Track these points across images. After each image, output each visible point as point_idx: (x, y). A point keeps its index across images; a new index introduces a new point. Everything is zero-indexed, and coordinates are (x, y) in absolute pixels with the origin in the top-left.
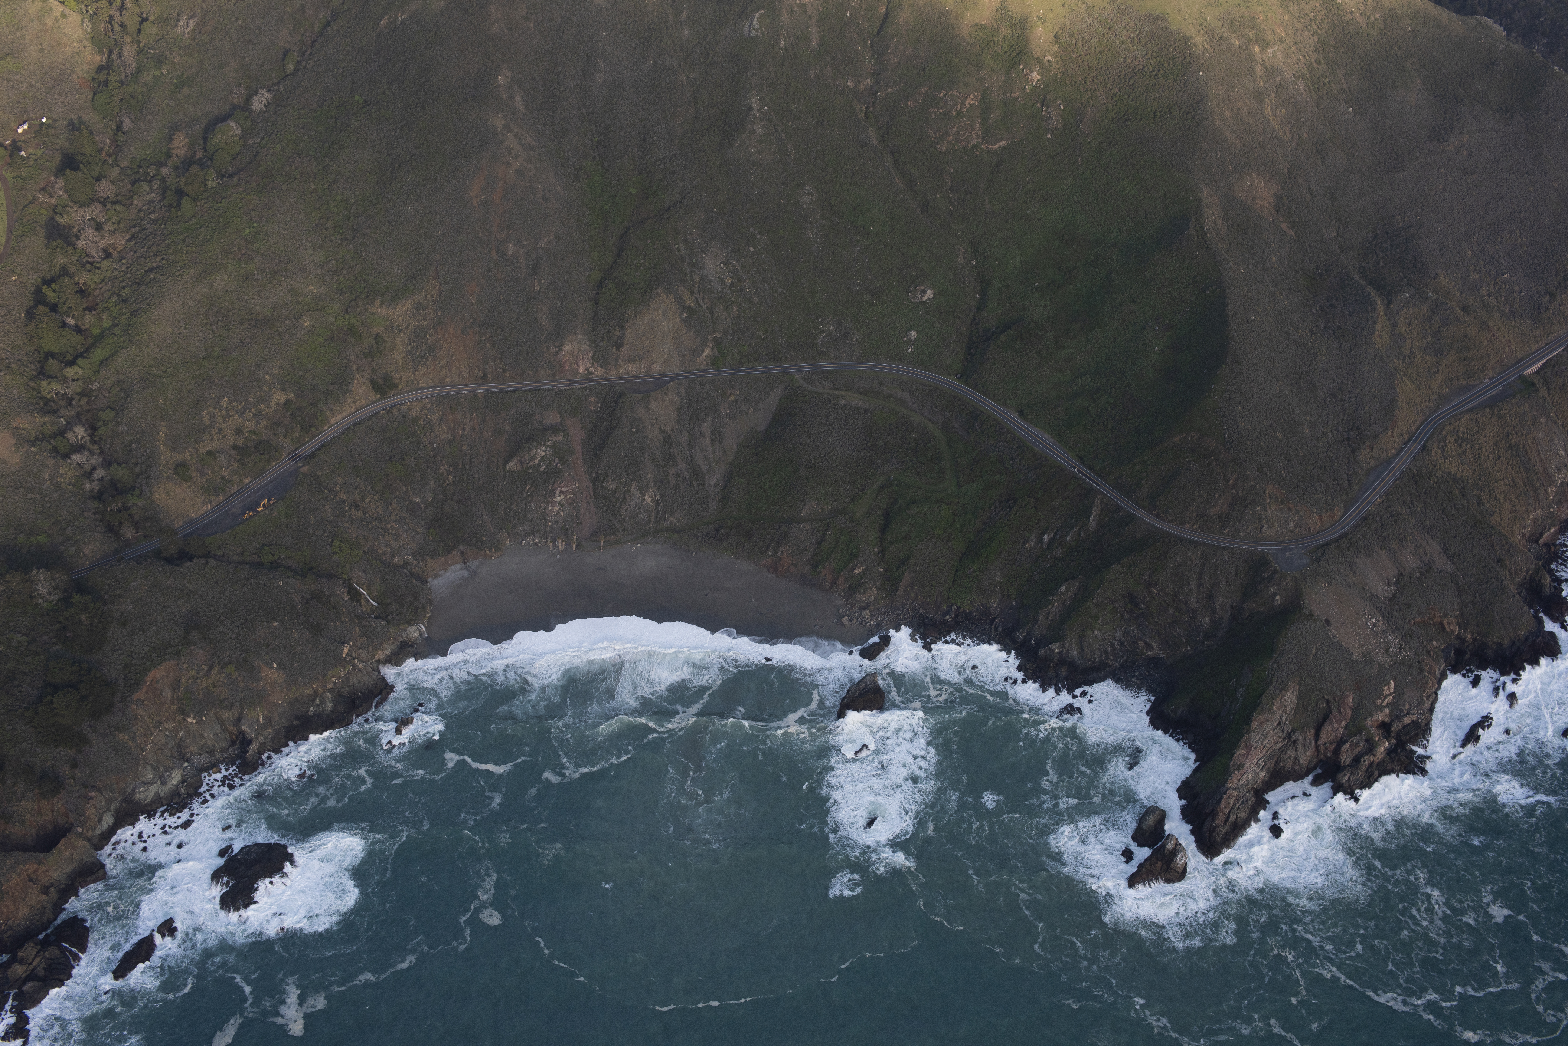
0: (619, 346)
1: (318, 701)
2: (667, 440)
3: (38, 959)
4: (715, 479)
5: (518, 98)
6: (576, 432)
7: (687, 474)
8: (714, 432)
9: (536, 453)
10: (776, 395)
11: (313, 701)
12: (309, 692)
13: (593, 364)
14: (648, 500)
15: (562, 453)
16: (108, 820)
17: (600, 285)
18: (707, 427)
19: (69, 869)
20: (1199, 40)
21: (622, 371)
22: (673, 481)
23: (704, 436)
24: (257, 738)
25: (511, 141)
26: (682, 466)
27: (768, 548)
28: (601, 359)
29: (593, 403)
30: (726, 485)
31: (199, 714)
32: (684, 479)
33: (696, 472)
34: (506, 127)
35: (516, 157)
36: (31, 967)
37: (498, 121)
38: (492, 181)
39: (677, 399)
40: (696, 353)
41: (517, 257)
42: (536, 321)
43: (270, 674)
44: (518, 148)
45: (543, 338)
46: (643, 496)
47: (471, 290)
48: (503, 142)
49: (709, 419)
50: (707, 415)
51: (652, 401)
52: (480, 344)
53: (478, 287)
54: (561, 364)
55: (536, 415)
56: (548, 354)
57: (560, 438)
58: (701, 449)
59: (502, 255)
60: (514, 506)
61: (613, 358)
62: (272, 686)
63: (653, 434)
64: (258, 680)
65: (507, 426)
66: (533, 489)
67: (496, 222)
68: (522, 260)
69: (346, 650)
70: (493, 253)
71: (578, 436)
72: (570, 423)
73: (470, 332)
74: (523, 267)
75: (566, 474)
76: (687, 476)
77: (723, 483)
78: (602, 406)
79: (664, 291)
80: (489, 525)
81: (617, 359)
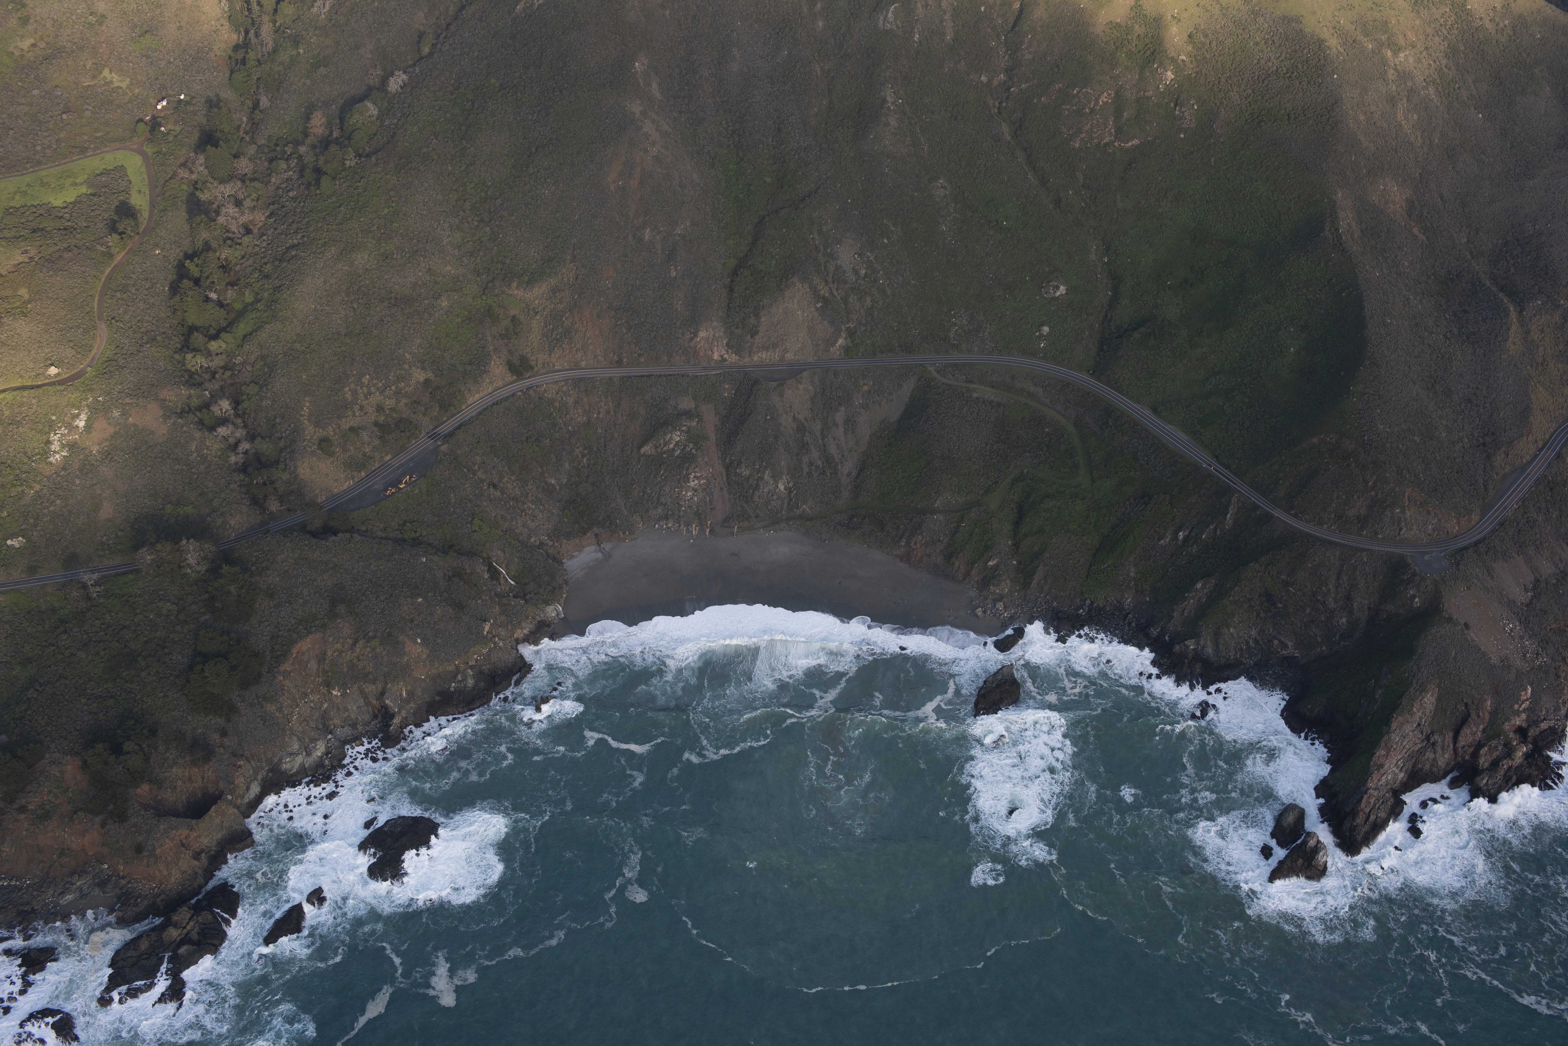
0: (754, 333)
1: (459, 677)
2: (801, 429)
3: (192, 923)
4: (848, 467)
5: (655, 85)
6: (711, 418)
7: (820, 463)
8: (847, 421)
9: (671, 438)
10: (908, 387)
11: (455, 677)
12: (451, 668)
13: (727, 351)
14: (781, 487)
15: (696, 438)
16: (255, 789)
17: (735, 273)
18: (840, 416)
19: (219, 836)
20: (1333, 43)
21: (756, 358)
22: (806, 469)
23: (837, 425)
24: (399, 712)
25: (648, 127)
26: (815, 454)
27: (901, 538)
28: (735, 346)
29: (727, 390)
30: (859, 474)
31: (343, 687)
32: (817, 467)
33: (828, 460)
34: (644, 113)
35: (654, 144)
36: (185, 931)
37: (636, 108)
38: (630, 166)
39: (811, 388)
40: (830, 342)
41: (653, 243)
42: (671, 307)
43: (414, 650)
44: (655, 135)
45: (678, 324)
46: (777, 483)
47: (607, 274)
48: (640, 128)
49: (843, 409)
50: (840, 404)
51: (786, 389)
52: (616, 329)
53: (614, 272)
54: (696, 350)
55: (670, 401)
56: (682, 339)
57: (694, 424)
58: (834, 439)
59: (639, 241)
60: (648, 490)
61: (747, 346)
62: (415, 661)
63: (787, 421)
64: (402, 655)
65: (642, 411)
66: (667, 473)
67: (633, 208)
68: (659, 246)
69: (487, 628)
70: (630, 238)
71: (711, 423)
72: (704, 409)
73: (606, 316)
74: (659, 253)
75: (700, 459)
76: (820, 465)
77: (855, 472)
78: (736, 393)
79: (800, 280)
80: (623, 508)
81: (751, 347)
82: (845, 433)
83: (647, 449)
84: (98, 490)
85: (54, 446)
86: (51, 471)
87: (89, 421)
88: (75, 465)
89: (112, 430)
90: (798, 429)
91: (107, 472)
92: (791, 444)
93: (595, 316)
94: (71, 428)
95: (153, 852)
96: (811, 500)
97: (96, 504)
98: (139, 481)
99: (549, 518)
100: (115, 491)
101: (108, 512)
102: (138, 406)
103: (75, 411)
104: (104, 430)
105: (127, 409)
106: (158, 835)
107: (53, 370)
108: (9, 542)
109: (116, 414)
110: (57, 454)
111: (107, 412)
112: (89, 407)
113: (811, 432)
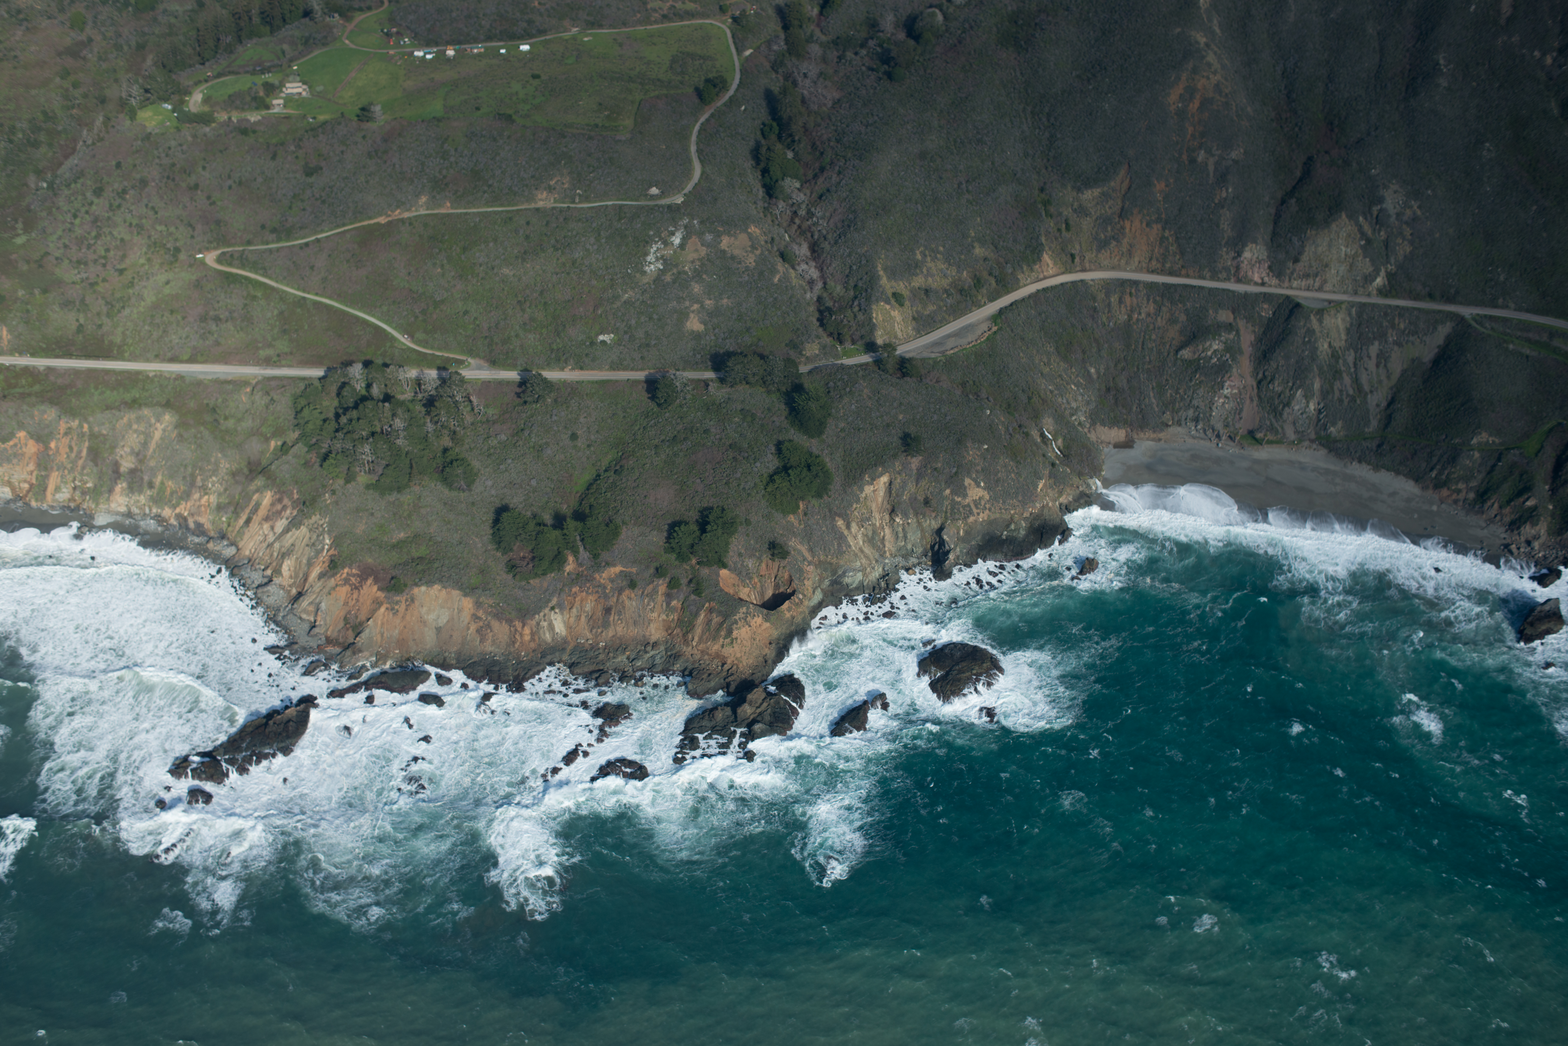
0: (1296, 260)
1: (1013, 527)
2: (1335, 355)
3: (764, 706)
4: (1377, 400)
5: (1216, 22)
6: (1247, 334)
7: (1352, 390)
8: (1380, 355)
9: (1211, 346)
10: (1444, 330)
11: (1008, 526)
12: (1007, 517)
13: (1268, 274)
14: (1312, 407)
16: (818, 596)
17: (1283, 202)
19: (788, 626)
21: (1294, 285)
22: (1337, 394)
23: (1369, 357)
24: (955, 549)
25: (1211, 58)
26: (1347, 380)
27: (1432, 469)
28: (1277, 270)
29: (1266, 310)
30: (1387, 408)
31: (905, 515)
32: (1348, 394)
33: (1359, 388)
35: (1215, 73)
36: (758, 711)
38: (1191, 91)
39: (1348, 319)
40: (1369, 279)
41: (1206, 164)
42: (1218, 226)
43: (976, 492)
44: (1216, 65)
45: (1223, 242)
46: (1308, 402)
47: (1159, 186)
48: (1203, 57)
49: (1376, 343)
50: (1375, 338)
51: (1326, 316)
52: (1163, 239)
53: (1167, 186)
54: (1238, 268)
55: (1211, 312)
56: (1226, 257)
57: (1231, 336)
58: (1366, 369)
59: (1193, 161)
60: (1181, 391)
61: (1288, 272)
62: (977, 503)
63: (1323, 347)
64: (965, 496)
65: (1183, 318)
66: (1203, 378)
67: (1190, 130)
68: (1211, 168)
69: (1040, 486)
70: (1184, 157)
71: (1247, 338)
72: (1241, 324)
73: (1155, 226)
74: (1211, 174)
75: (1234, 370)
76: (1351, 392)
77: (1384, 404)
78: (1274, 314)
79: (1347, 216)
80: (1155, 406)
81: (1292, 273)
82: (1378, 366)
83: (1186, 353)
84: (687, 303)
85: (650, 258)
86: (646, 280)
87: (684, 239)
88: (668, 278)
89: (703, 251)
90: (1333, 356)
91: (697, 288)
92: (1325, 368)
93: (1144, 225)
94: (666, 243)
95: (730, 632)
96: (1340, 424)
97: (683, 315)
98: (725, 301)
99: (1088, 403)
100: (702, 306)
101: (694, 324)
102: (729, 234)
103: (672, 229)
104: (696, 250)
105: (718, 235)
106: (737, 617)
107: (654, 191)
108: (601, 338)
109: (709, 237)
110: (652, 266)
111: (701, 234)
112: (686, 227)
113: (1345, 361)
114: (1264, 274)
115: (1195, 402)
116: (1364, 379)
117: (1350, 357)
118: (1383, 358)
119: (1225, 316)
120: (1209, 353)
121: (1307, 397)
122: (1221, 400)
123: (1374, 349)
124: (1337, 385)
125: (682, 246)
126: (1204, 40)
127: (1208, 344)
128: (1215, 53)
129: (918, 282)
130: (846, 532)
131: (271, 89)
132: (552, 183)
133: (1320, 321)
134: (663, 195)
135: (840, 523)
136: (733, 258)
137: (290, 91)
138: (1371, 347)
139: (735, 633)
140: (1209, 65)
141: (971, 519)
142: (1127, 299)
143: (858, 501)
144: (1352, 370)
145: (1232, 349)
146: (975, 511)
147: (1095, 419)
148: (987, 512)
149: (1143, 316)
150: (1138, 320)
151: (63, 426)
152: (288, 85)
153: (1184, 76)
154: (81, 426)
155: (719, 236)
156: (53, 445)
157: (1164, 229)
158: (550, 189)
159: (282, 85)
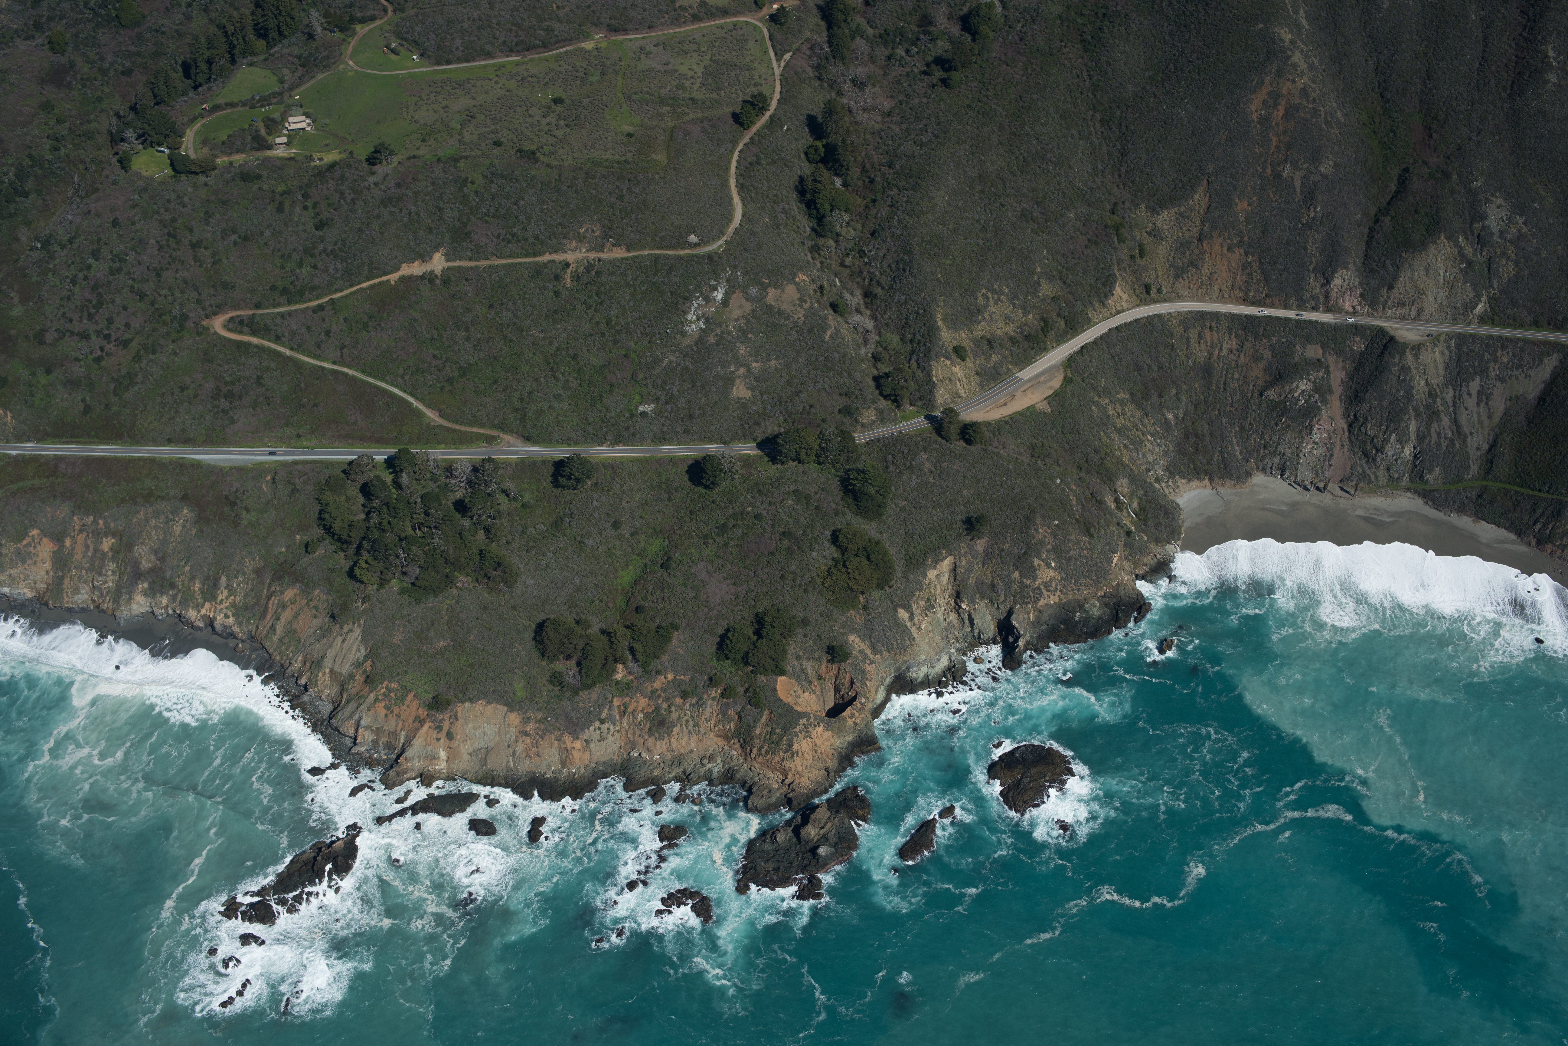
0: (1391, 287)
1: (1086, 607)
2: (1432, 394)
3: (830, 824)
4: (1478, 441)
5: (1302, 13)
6: (1337, 371)
7: (1449, 433)
8: (1481, 392)
9: (1298, 387)
10: (1550, 364)
11: (1082, 606)
12: (1080, 597)
13: (1360, 303)
14: (1407, 452)
16: (881, 695)
17: (1375, 221)
19: (850, 739)
21: (1389, 314)
22: (1435, 437)
23: (1469, 394)
24: (1025, 635)
25: (1297, 58)
26: (1446, 421)
28: (1368, 298)
29: (1357, 344)
30: (1490, 450)
31: (972, 601)
32: (1447, 437)
33: (1458, 430)
34: (1293, 42)
35: (1301, 75)
36: (822, 832)
37: (1286, 36)
38: (1275, 96)
39: (1447, 352)
40: (1469, 307)
41: (1293, 179)
42: (1305, 249)
43: (1047, 573)
44: (1303, 66)
45: (1311, 268)
46: (1403, 447)
47: (1242, 207)
48: (1289, 57)
49: (1478, 379)
50: (1475, 374)
51: (1423, 351)
52: (1245, 266)
53: (1249, 205)
54: (1327, 297)
55: (1298, 347)
56: (1314, 285)
57: (1320, 374)
58: (1466, 409)
59: (1277, 176)
60: (1267, 437)
61: (1382, 299)
62: (1047, 585)
63: (1419, 385)
64: (1035, 578)
65: (1268, 354)
66: (1289, 422)
67: (1275, 141)
68: (1298, 184)
69: (1115, 560)
70: (1269, 171)
71: (1338, 376)
72: (1331, 360)
73: (1237, 250)
74: (1298, 191)
75: (1324, 412)
76: (1450, 435)
77: (1486, 447)
78: (1366, 348)
79: (1446, 237)
80: (1238, 453)
81: (1386, 301)
82: (1478, 404)
83: (1271, 395)
84: (733, 368)
85: (691, 316)
86: (686, 342)
87: (727, 294)
88: (711, 340)
89: (748, 307)
90: (1430, 394)
91: (742, 350)
92: (1422, 409)
93: (1225, 248)
94: (708, 300)
95: (790, 746)
96: (1437, 470)
97: (729, 381)
98: (774, 362)
99: (1166, 453)
100: (749, 371)
101: (740, 391)
102: (776, 287)
103: (713, 283)
104: (741, 307)
105: (764, 288)
106: (797, 730)
107: (693, 238)
108: (641, 408)
109: (753, 290)
110: (693, 324)
111: (744, 288)
112: (728, 281)
113: (1443, 399)
114: (1355, 303)
115: (1281, 449)
116: (1463, 420)
117: (1449, 395)
118: (1484, 396)
119: (1313, 351)
120: (1296, 394)
121: (1402, 441)
122: (1309, 446)
123: (1475, 385)
124: (1435, 427)
125: (725, 302)
126: (1290, 36)
127: (1295, 384)
128: (1302, 51)
129: (981, 330)
130: (909, 624)
131: (274, 125)
132: (582, 231)
133: (1416, 357)
134: (702, 243)
135: (903, 614)
136: (780, 313)
137: (293, 126)
138: (1471, 384)
139: (795, 747)
140: (1295, 66)
141: (1042, 603)
142: (1207, 334)
143: (921, 589)
144: (1451, 409)
145: (1322, 390)
146: (1045, 593)
147: (1172, 471)
148: (1058, 593)
149: (1225, 352)
150: (1219, 357)
151: (77, 522)
152: (291, 119)
153: (1268, 80)
154: (95, 522)
155: (765, 290)
156: (68, 542)
157: (1246, 254)
158: (581, 239)
159: (284, 118)
